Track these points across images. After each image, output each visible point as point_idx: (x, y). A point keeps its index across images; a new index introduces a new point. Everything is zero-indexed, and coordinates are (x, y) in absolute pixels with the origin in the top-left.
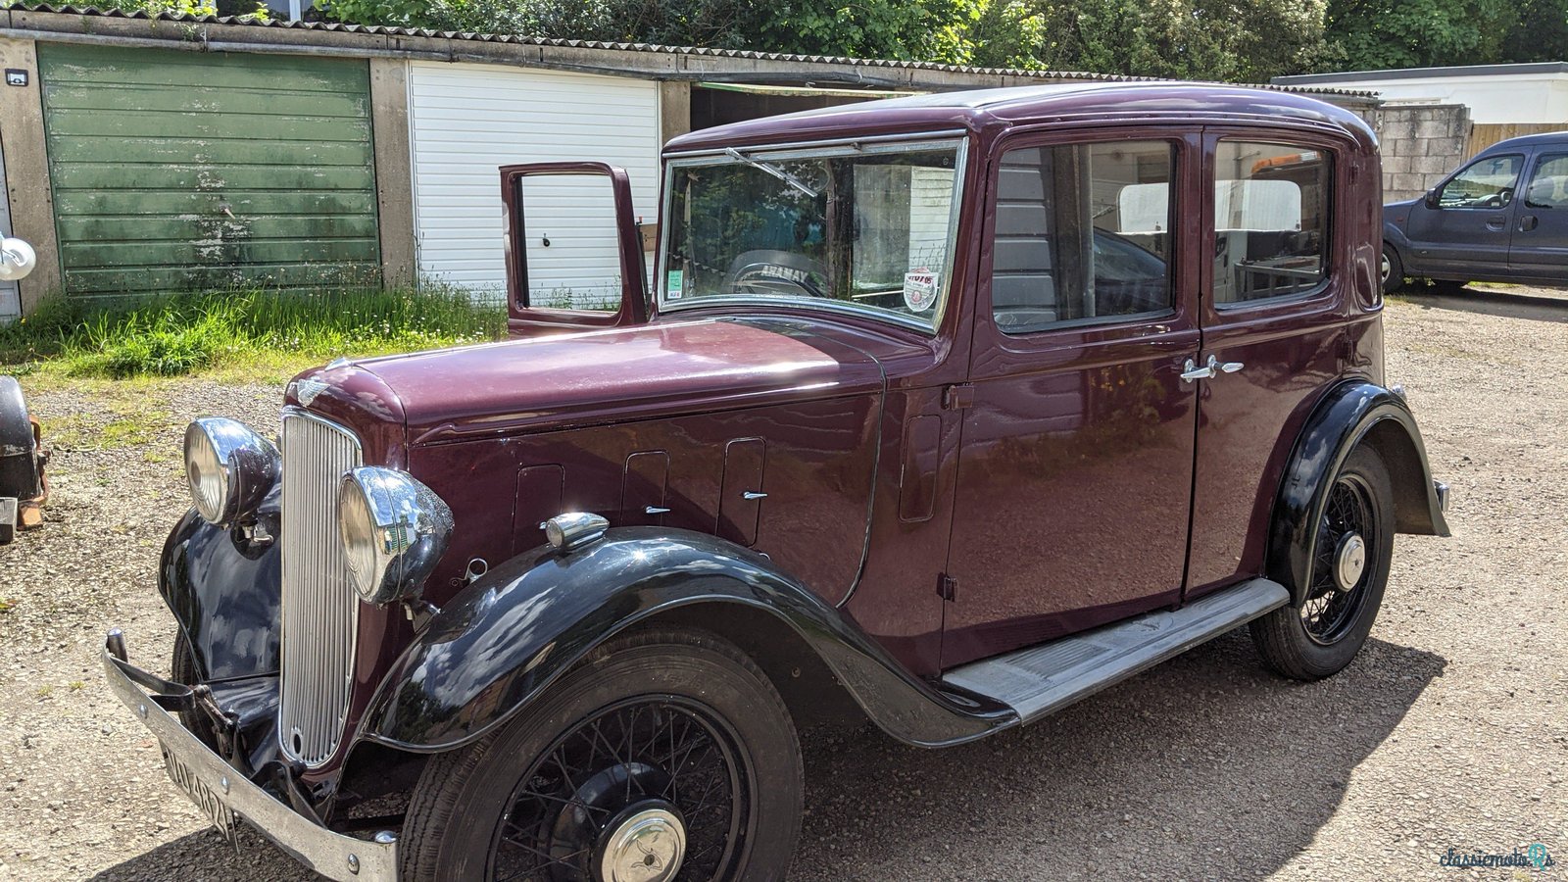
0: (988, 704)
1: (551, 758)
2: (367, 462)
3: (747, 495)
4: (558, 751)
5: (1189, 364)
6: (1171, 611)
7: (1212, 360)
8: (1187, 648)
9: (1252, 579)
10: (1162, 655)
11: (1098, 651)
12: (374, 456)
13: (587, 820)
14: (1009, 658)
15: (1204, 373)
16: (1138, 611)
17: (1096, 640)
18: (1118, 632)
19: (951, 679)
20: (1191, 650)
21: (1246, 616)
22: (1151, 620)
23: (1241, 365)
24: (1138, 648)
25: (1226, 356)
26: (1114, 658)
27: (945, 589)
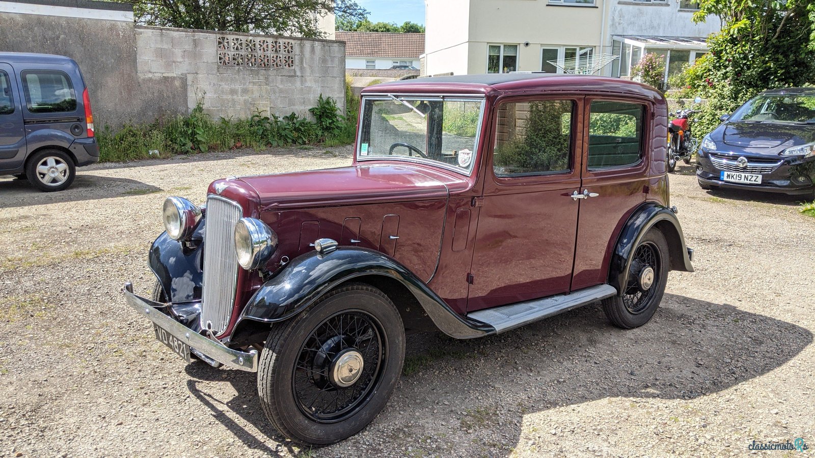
0: (486, 325)
1: (313, 335)
2: (244, 216)
3: (392, 237)
4: (315, 333)
5: (576, 192)
6: (565, 295)
7: (586, 192)
8: (569, 309)
9: (602, 284)
10: (558, 311)
11: (531, 308)
12: (247, 214)
13: (326, 357)
14: (495, 309)
15: (581, 196)
16: (551, 294)
17: (532, 304)
18: (541, 302)
19: (469, 316)
20: (571, 310)
21: (597, 298)
22: (556, 298)
23: (598, 195)
24: (548, 308)
25: (593, 190)
26: (537, 311)
27: (470, 279)
